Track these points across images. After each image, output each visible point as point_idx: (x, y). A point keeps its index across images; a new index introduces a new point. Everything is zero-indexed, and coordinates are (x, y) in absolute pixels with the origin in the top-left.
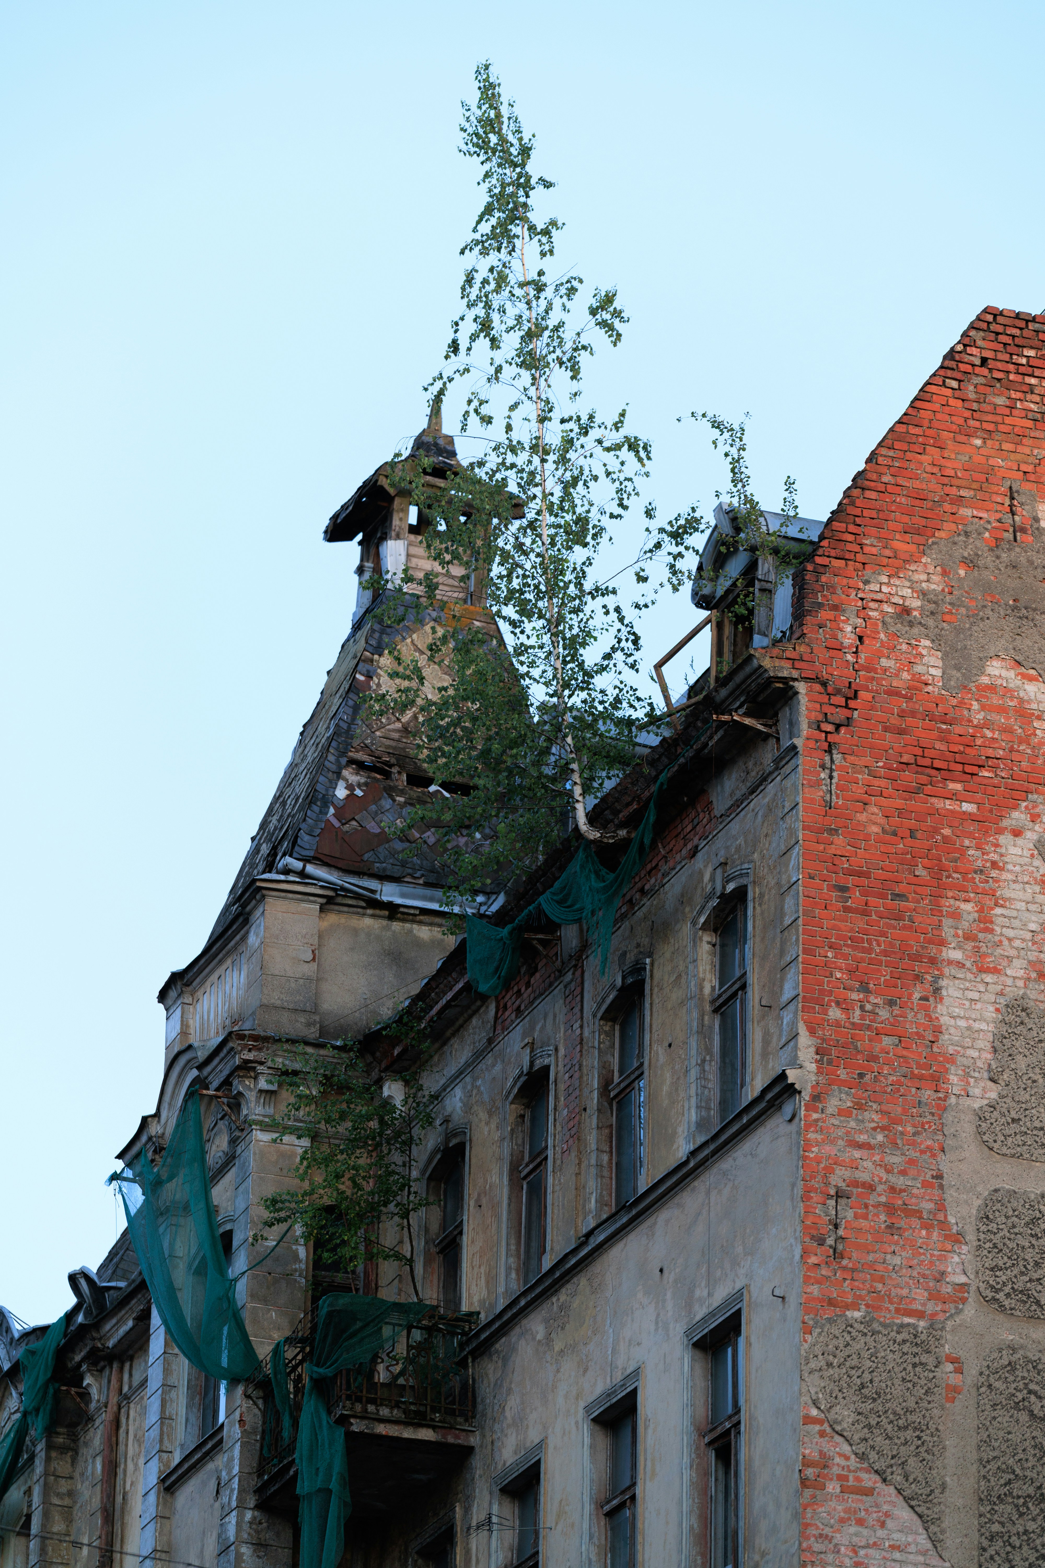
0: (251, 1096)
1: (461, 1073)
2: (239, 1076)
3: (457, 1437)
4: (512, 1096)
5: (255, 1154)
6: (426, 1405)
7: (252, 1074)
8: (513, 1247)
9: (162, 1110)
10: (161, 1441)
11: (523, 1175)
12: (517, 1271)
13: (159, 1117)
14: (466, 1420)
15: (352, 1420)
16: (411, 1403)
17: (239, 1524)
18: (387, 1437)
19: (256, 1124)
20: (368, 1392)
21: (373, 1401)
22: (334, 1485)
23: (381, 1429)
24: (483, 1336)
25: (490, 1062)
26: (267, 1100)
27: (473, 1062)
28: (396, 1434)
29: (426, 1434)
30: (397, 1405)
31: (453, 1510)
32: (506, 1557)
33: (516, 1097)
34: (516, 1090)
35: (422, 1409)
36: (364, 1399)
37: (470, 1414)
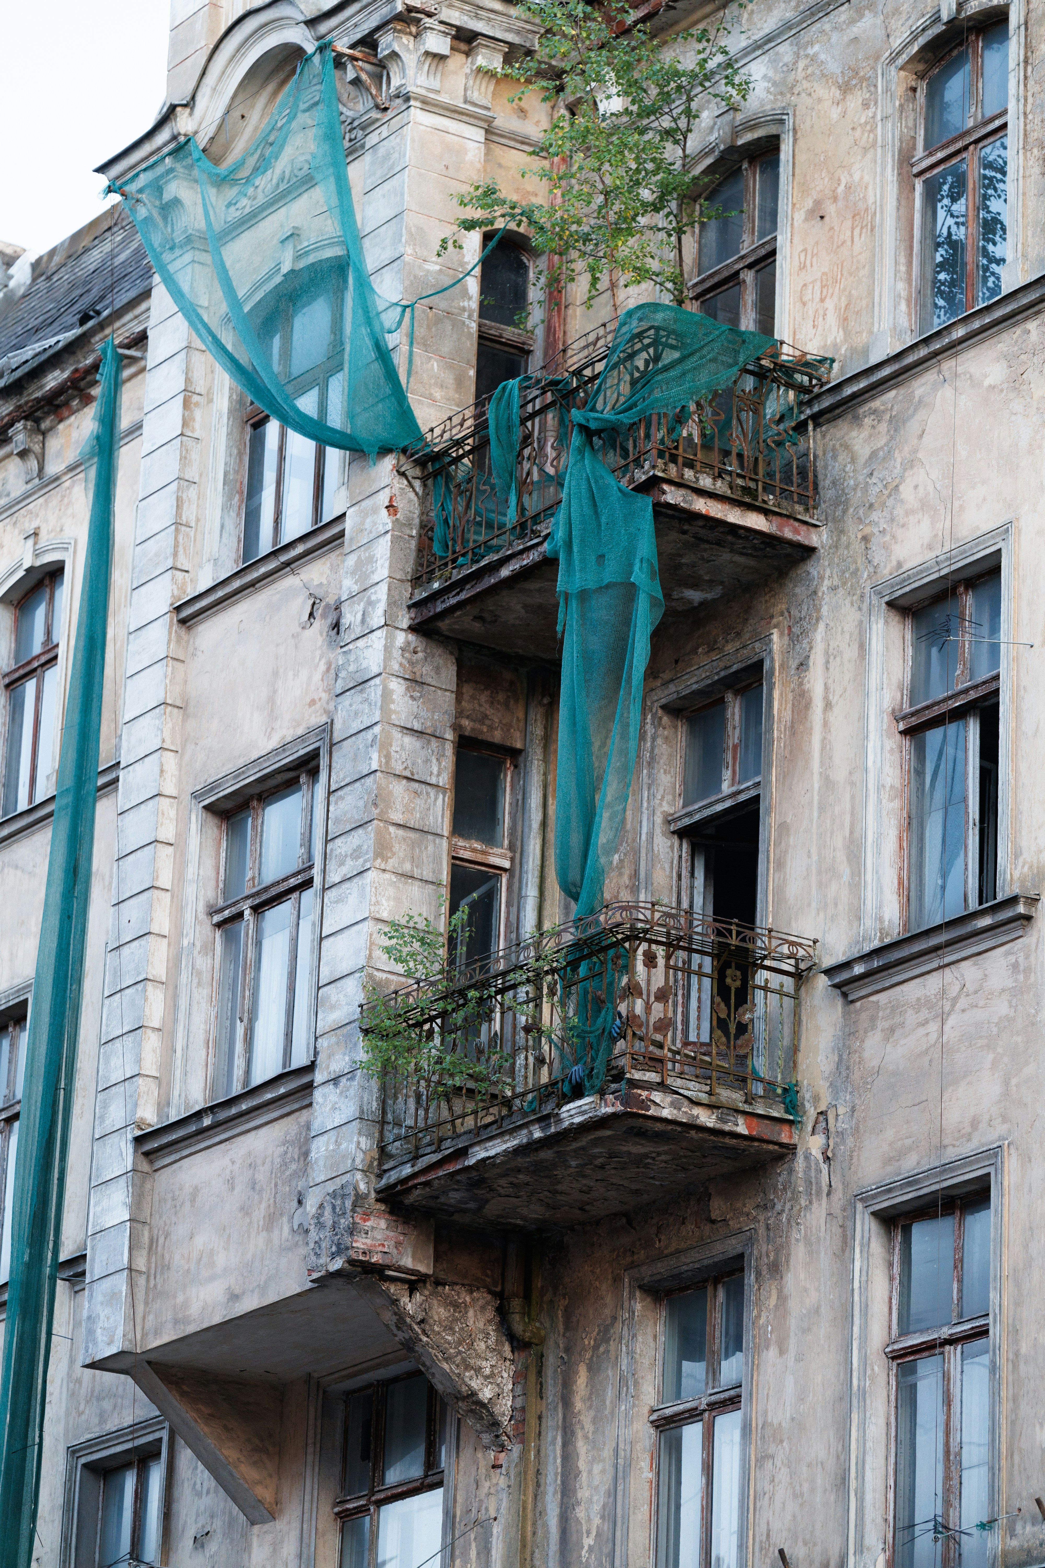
0: (410, 59)
1: (770, 41)
2: (395, 30)
3: (796, 531)
4: (904, 57)
5: (413, 141)
6: (756, 481)
7: (414, 29)
8: (903, 268)
9: (198, 98)
10: (175, 554)
11: (915, 170)
12: (908, 301)
13: (192, 109)
14: (807, 510)
15: (665, 487)
16: (739, 476)
17: (387, 649)
18: (707, 518)
19: (416, 99)
20: (685, 451)
21: (690, 464)
22: (640, 575)
23: (701, 505)
24: (848, 391)
25: (843, 18)
26: (433, 68)
27: (803, 21)
28: (719, 516)
29: (756, 521)
30: (719, 475)
31: (766, 639)
32: (893, 698)
33: (911, 60)
34: (915, 48)
35: (752, 485)
36: (680, 460)
37: (811, 503)
